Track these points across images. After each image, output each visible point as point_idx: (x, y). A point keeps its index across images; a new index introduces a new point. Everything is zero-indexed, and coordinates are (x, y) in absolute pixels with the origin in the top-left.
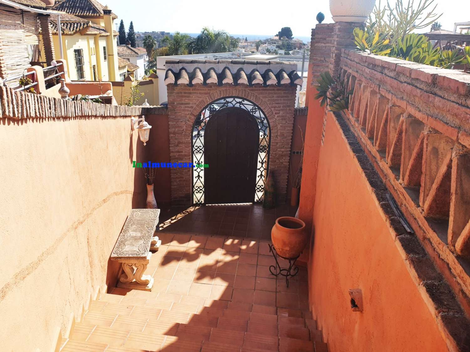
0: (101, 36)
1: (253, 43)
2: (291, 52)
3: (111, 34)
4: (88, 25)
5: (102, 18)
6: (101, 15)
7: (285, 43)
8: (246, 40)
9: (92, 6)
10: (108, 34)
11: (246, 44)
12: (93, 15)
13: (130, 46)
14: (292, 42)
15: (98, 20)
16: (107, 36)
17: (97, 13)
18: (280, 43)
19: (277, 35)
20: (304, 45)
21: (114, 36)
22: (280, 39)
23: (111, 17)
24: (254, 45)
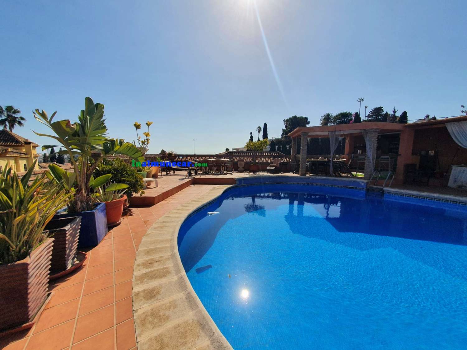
0: (21, 158)
3: (31, 156)
4: (7, 151)
5: (24, 146)
6: (23, 145)
9: (15, 139)
10: (29, 156)
12: (15, 144)
13: (56, 162)
15: (20, 148)
16: (28, 157)
17: (20, 143)
21: (34, 157)
23: (31, 146)
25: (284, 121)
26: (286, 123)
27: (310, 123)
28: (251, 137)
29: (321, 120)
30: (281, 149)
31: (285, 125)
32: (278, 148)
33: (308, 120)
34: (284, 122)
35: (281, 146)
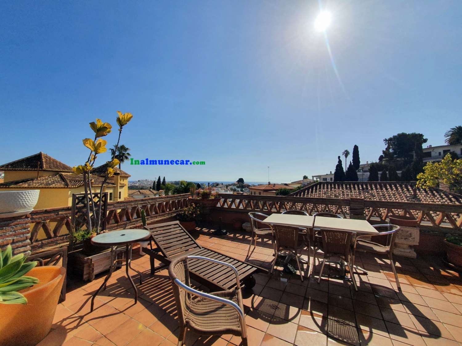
0: (107, 187)
1: (225, 185)
2: (243, 189)
7: (241, 185)
8: (222, 184)
11: (222, 186)
14: (244, 185)
16: (114, 187)
18: (238, 185)
19: (237, 182)
20: (250, 186)
22: (238, 183)
23: (119, 176)
24: (225, 186)
25: (384, 140)
26: (388, 143)
27: (428, 141)
28: (339, 162)
29: (447, 135)
30: (388, 176)
31: (387, 145)
32: (381, 174)
33: (424, 138)
34: (385, 142)
35: (387, 172)
